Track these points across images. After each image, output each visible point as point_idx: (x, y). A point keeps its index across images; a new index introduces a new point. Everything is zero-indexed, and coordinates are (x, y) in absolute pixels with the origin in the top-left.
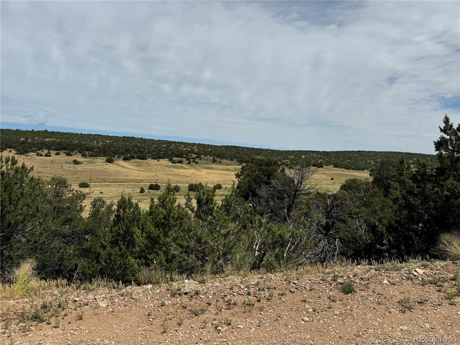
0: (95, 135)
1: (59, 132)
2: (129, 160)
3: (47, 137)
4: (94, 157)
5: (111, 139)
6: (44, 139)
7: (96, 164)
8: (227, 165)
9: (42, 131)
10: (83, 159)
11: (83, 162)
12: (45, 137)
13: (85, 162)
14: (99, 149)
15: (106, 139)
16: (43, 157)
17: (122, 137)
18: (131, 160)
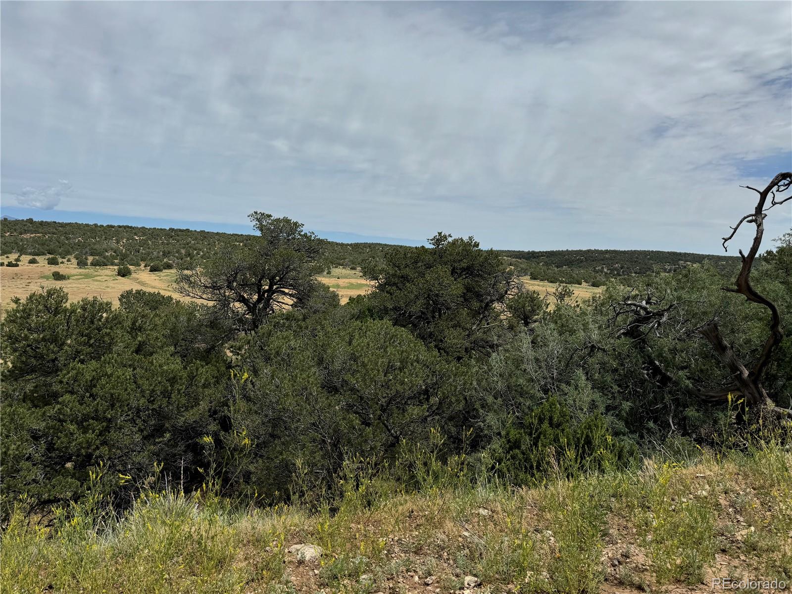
0: (120, 227)
1: (55, 222)
2: (160, 270)
3: (26, 232)
4: (100, 266)
5: (144, 234)
6: (21, 234)
7: (96, 278)
8: (338, 278)
9: (23, 220)
10: (77, 270)
11: (74, 275)
12: (23, 231)
13: (77, 275)
14: (115, 252)
15: (136, 234)
16: (5, 267)
17: (168, 229)
18: (164, 271)
